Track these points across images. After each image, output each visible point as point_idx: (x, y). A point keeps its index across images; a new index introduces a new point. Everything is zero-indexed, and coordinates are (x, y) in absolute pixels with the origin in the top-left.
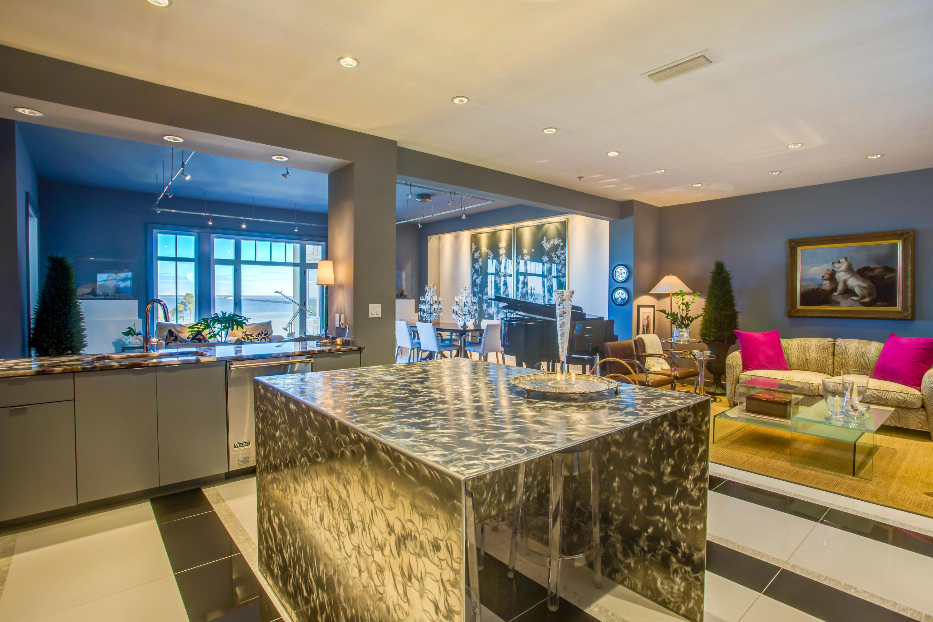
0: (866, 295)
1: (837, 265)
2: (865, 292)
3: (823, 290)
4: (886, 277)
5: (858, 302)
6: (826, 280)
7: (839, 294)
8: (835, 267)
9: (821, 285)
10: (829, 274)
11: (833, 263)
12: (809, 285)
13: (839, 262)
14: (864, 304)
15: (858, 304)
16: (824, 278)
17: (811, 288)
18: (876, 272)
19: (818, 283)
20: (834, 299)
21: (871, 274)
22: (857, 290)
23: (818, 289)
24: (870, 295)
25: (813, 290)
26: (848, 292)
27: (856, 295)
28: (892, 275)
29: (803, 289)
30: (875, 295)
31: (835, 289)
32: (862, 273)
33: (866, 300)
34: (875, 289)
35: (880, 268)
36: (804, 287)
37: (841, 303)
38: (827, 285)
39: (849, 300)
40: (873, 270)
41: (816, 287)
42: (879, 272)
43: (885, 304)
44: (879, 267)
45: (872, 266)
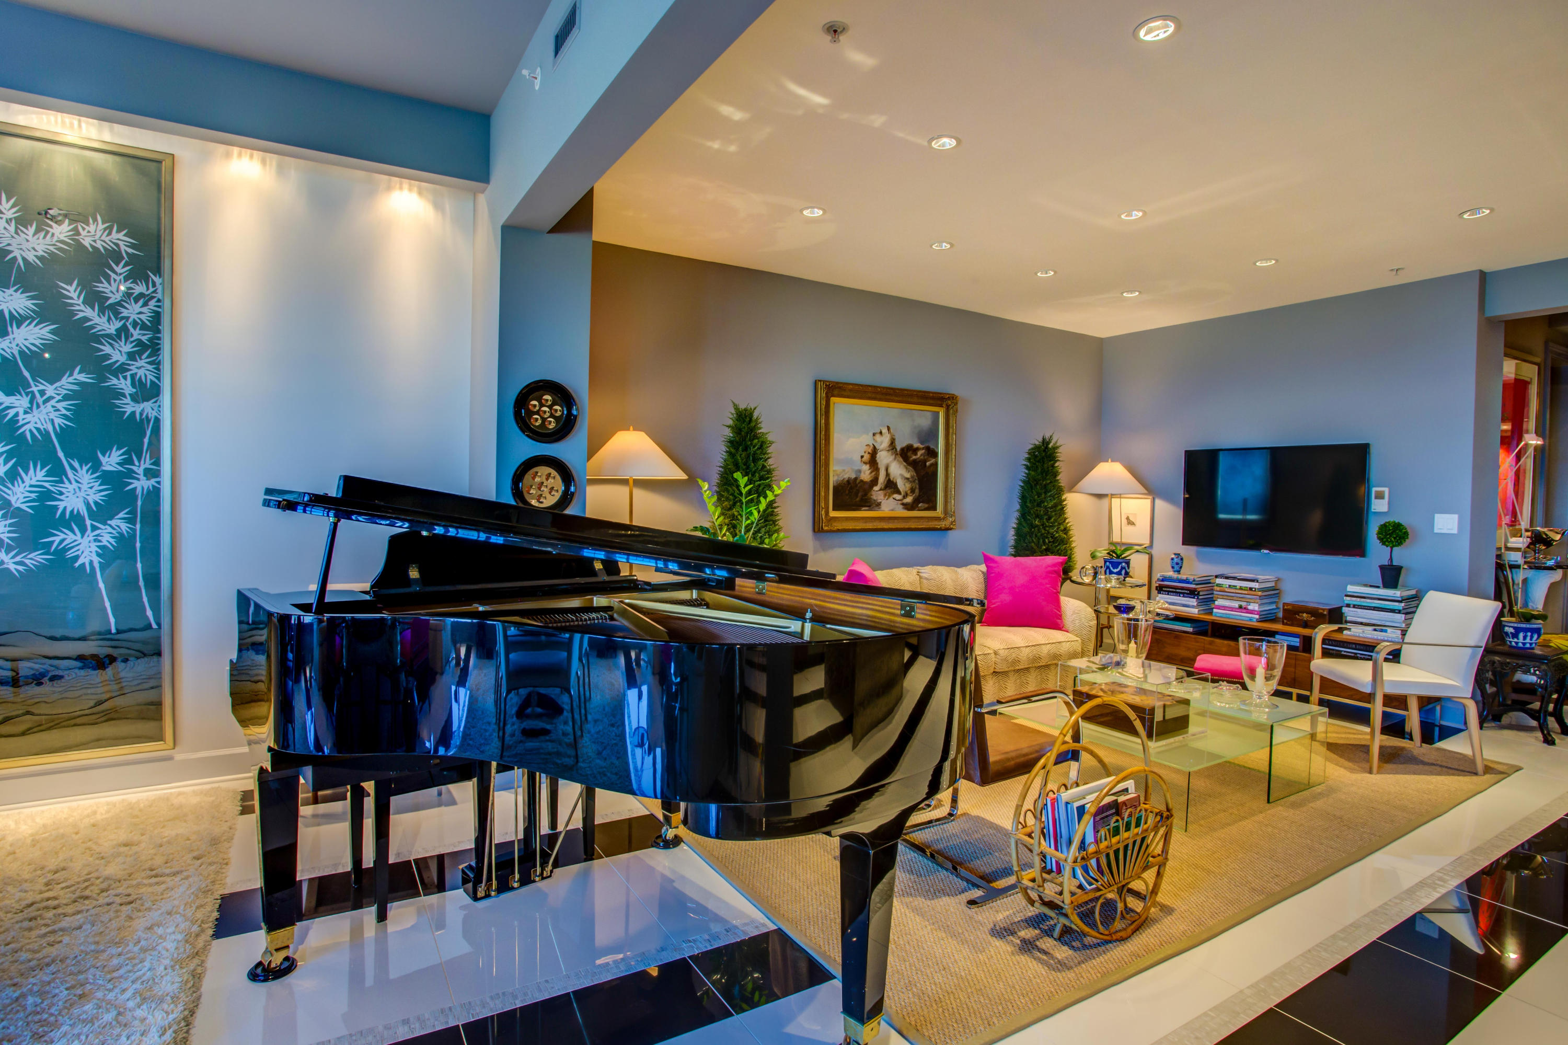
0: (909, 492)
1: (878, 437)
2: (908, 486)
3: (862, 481)
4: (928, 464)
5: (900, 502)
6: (865, 463)
7: (881, 490)
8: (876, 442)
9: (860, 471)
10: (869, 453)
11: (874, 435)
12: (844, 470)
13: (881, 433)
14: (908, 507)
15: (901, 506)
16: (864, 459)
17: (846, 476)
18: (920, 453)
19: (856, 468)
20: (874, 497)
21: (914, 457)
22: (901, 485)
23: (856, 479)
24: (913, 491)
25: (849, 481)
26: (891, 486)
27: (899, 492)
28: (933, 461)
29: (836, 478)
30: (917, 491)
31: (875, 481)
32: (905, 454)
33: (909, 500)
34: (917, 481)
35: (923, 449)
36: (838, 475)
37: (883, 506)
38: (866, 474)
39: (891, 499)
40: (915, 450)
41: (853, 476)
42: (921, 455)
43: (926, 506)
44: (922, 446)
45: (916, 445)
